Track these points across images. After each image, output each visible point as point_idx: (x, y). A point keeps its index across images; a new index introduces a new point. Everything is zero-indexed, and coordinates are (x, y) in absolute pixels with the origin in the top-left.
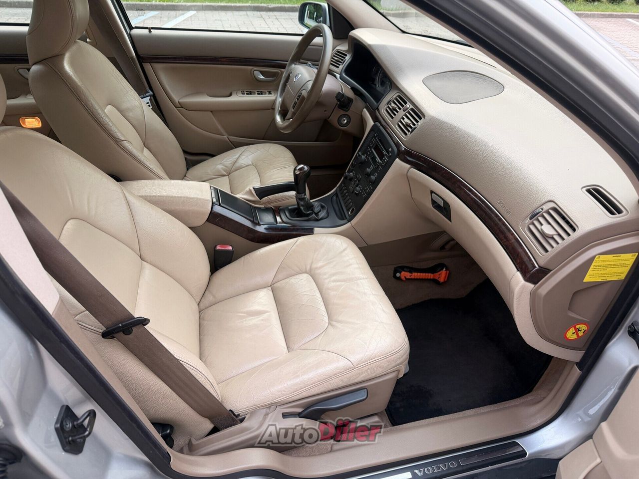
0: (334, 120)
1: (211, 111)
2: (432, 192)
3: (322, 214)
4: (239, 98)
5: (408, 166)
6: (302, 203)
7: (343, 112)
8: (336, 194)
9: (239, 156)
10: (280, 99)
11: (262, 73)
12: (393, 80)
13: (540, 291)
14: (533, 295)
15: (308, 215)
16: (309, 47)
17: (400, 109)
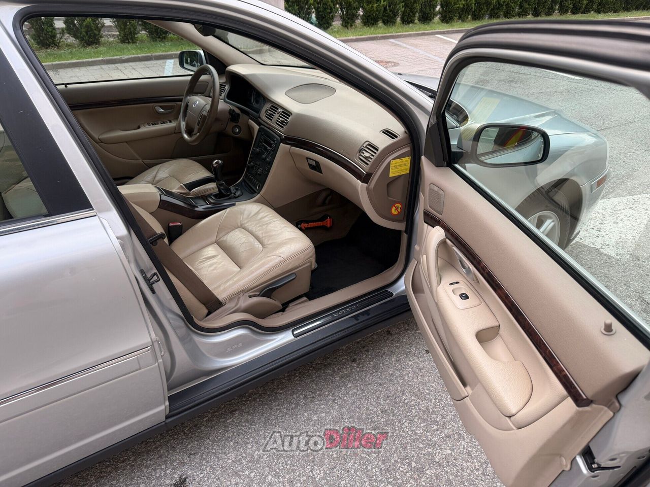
0: (229, 130)
1: (126, 142)
2: (307, 158)
3: (238, 193)
4: (146, 129)
5: (289, 146)
6: (222, 188)
7: (235, 124)
8: (243, 180)
9: (157, 172)
10: (184, 123)
11: (162, 107)
12: (266, 96)
13: (370, 186)
14: (368, 189)
15: (228, 195)
16: (198, 83)
17: (275, 113)
